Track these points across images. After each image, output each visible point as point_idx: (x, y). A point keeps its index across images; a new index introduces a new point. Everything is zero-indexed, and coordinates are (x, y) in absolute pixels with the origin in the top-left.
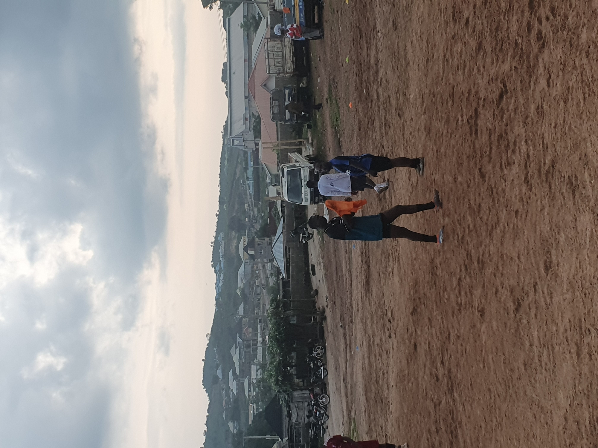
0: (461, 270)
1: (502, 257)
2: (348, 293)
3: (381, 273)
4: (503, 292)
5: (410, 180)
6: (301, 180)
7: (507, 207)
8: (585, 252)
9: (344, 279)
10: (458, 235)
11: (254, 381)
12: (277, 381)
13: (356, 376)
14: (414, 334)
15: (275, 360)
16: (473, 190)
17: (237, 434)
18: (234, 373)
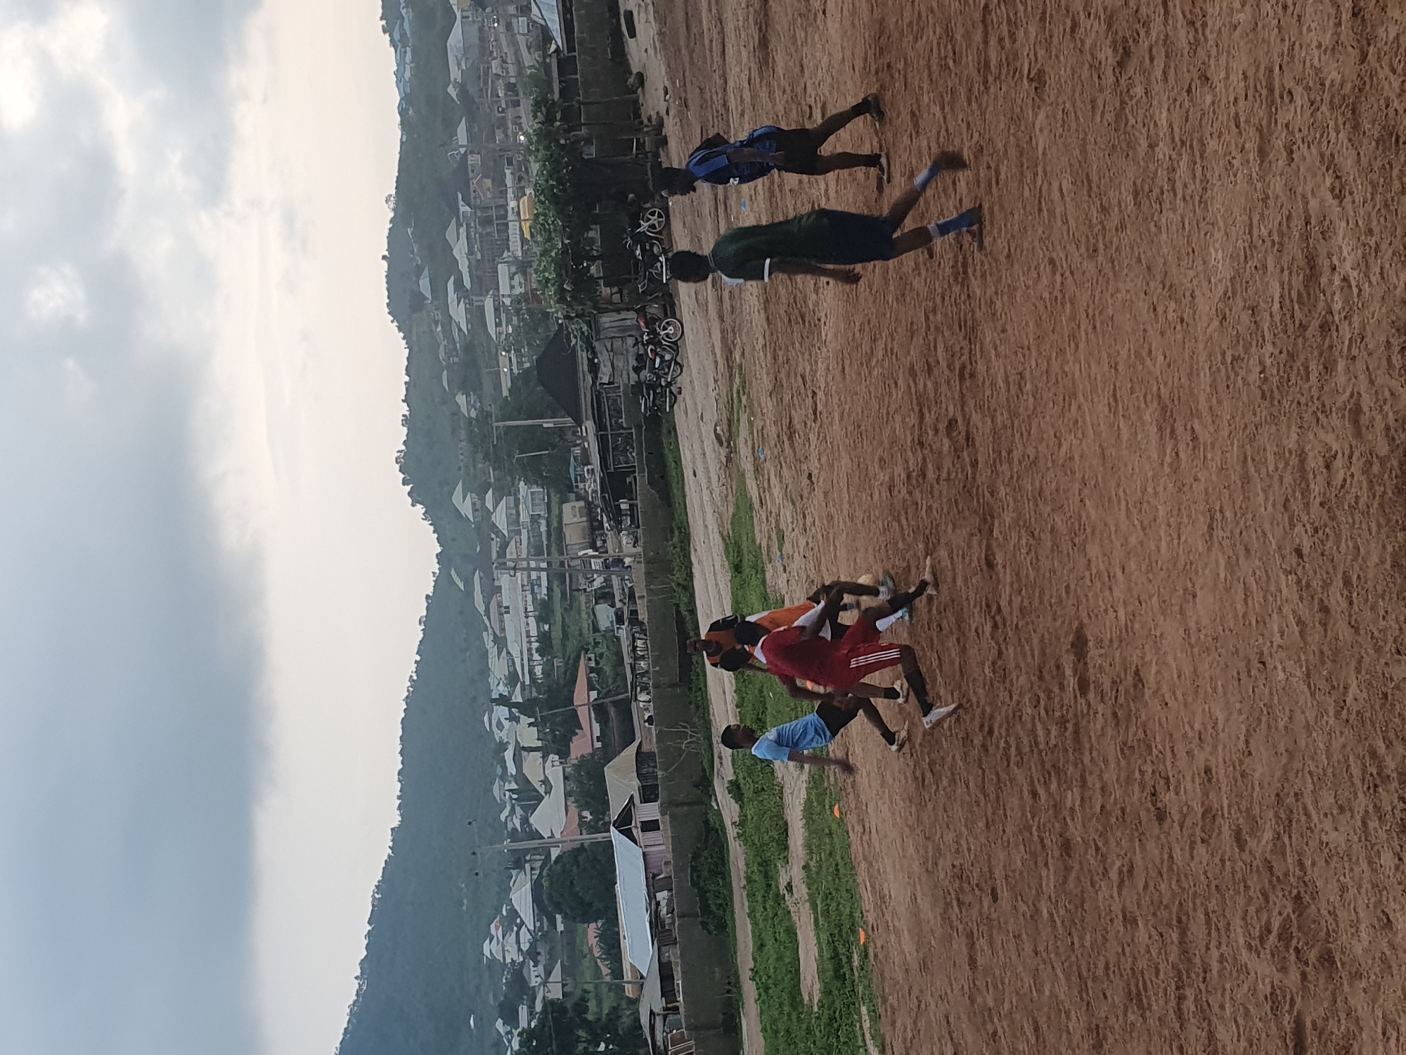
2: (716, 76)
4: (1089, 27)
9: (707, 42)
11: (507, 301)
12: (561, 292)
15: (553, 247)
17: (477, 419)
18: (459, 284)
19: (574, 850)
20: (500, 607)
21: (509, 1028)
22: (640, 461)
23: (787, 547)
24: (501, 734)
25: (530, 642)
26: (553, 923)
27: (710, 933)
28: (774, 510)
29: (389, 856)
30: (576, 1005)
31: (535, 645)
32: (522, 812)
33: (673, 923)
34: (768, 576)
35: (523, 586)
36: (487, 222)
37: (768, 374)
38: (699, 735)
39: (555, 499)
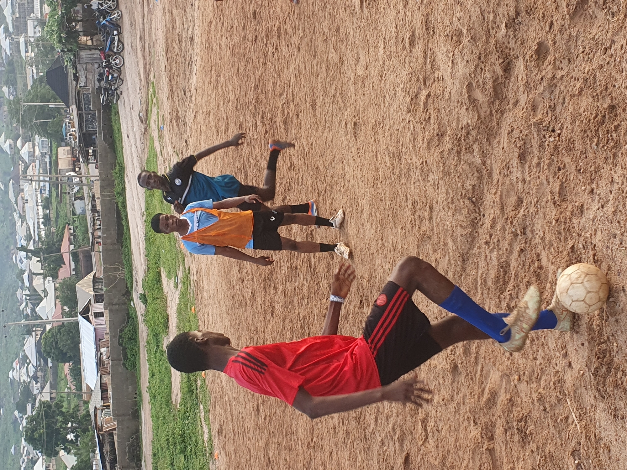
11: (32, 40)
12: (60, 38)
15: (56, 14)
17: (14, 101)
18: (6, 29)
19: (59, 326)
20: (23, 199)
21: (21, 415)
22: (99, 127)
24: (21, 265)
25: (39, 219)
26: (46, 363)
27: (127, 369)
28: (168, 158)
30: (57, 404)
31: (41, 220)
32: (31, 306)
33: (109, 363)
35: (36, 189)
37: (167, 88)
38: (126, 270)
39: (54, 145)
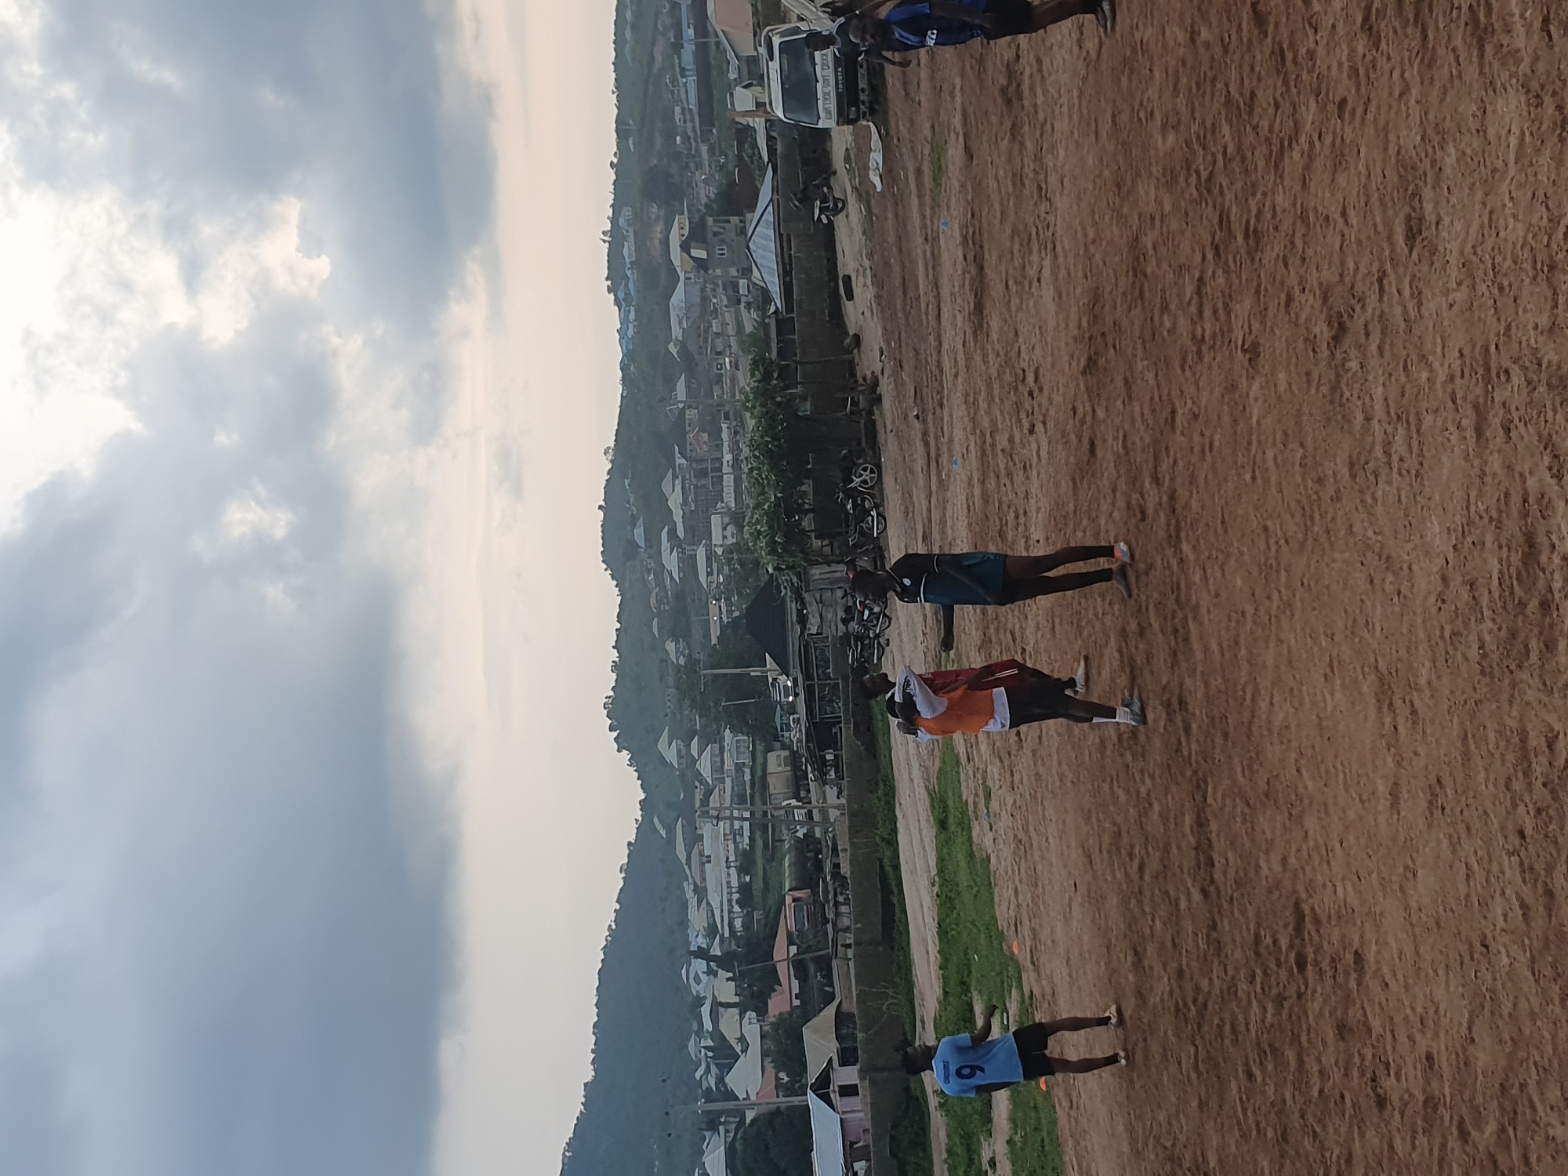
0: (1204, 258)
1: (1303, 217)
2: (931, 338)
3: (1011, 283)
4: (1303, 302)
5: (1081, 47)
6: (814, 64)
7: (1318, 96)
8: (1504, 187)
9: (923, 306)
10: (1198, 173)
11: (719, 551)
12: (772, 544)
13: (952, 528)
14: (1089, 418)
15: (766, 500)
16: (1236, 58)
17: (685, 667)
18: (672, 534)
19: (770, 1113)
20: (701, 854)
22: (846, 711)
23: (994, 805)
24: (698, 988)
25: (731, 893)
28: (982, 766)
29: (581, 1112)
31: (736, 896)
32: (718, 1071)
34: (974, 834)
35: (725, 835)
36: (702, 474)
37: (977, 629)
38: (900, 997)
39: (760, 748)
